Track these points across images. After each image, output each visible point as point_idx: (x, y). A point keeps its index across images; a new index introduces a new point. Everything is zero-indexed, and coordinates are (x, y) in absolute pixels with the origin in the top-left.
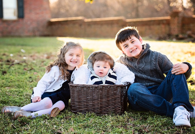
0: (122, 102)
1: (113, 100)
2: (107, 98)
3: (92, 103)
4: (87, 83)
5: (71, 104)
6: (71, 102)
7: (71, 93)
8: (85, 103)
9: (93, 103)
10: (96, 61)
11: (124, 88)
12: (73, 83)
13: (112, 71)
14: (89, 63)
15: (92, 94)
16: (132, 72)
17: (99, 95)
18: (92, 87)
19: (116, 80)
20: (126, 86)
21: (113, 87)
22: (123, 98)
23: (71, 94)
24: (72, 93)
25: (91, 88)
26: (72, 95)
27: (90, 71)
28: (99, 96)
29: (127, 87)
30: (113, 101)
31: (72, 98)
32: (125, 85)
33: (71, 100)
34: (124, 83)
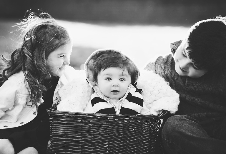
0: (152, 149)
1: (134, 144)
2: (121, 140)
3: (91, 149)
4: (84, 110)
5: (51, 150)
6: (51, 147)
7: (51, 128)
8: (79, 149)
9: (94, 149)
10: (103, 70)
11: (157, 121)
12: (56, 109)
13: (135, 89)
14: (88, 71)
15: (94, 133)
16: (174, 92)
17: (106, 134)
18: (94, 118)
19: (142, 106)
20: (161, 118)
21: (134, 118)
22: (154, 141)
23: (52, 132)
24: (54, 129)
25: (92, 120)
26: (54, 134)
27: (92, 87)
28: (106, 137)
29: (162, 120)
30: (135, 147)
31: (54, 139)
32: (158, 115)
33: (52, 142)
34: (157, 112)
